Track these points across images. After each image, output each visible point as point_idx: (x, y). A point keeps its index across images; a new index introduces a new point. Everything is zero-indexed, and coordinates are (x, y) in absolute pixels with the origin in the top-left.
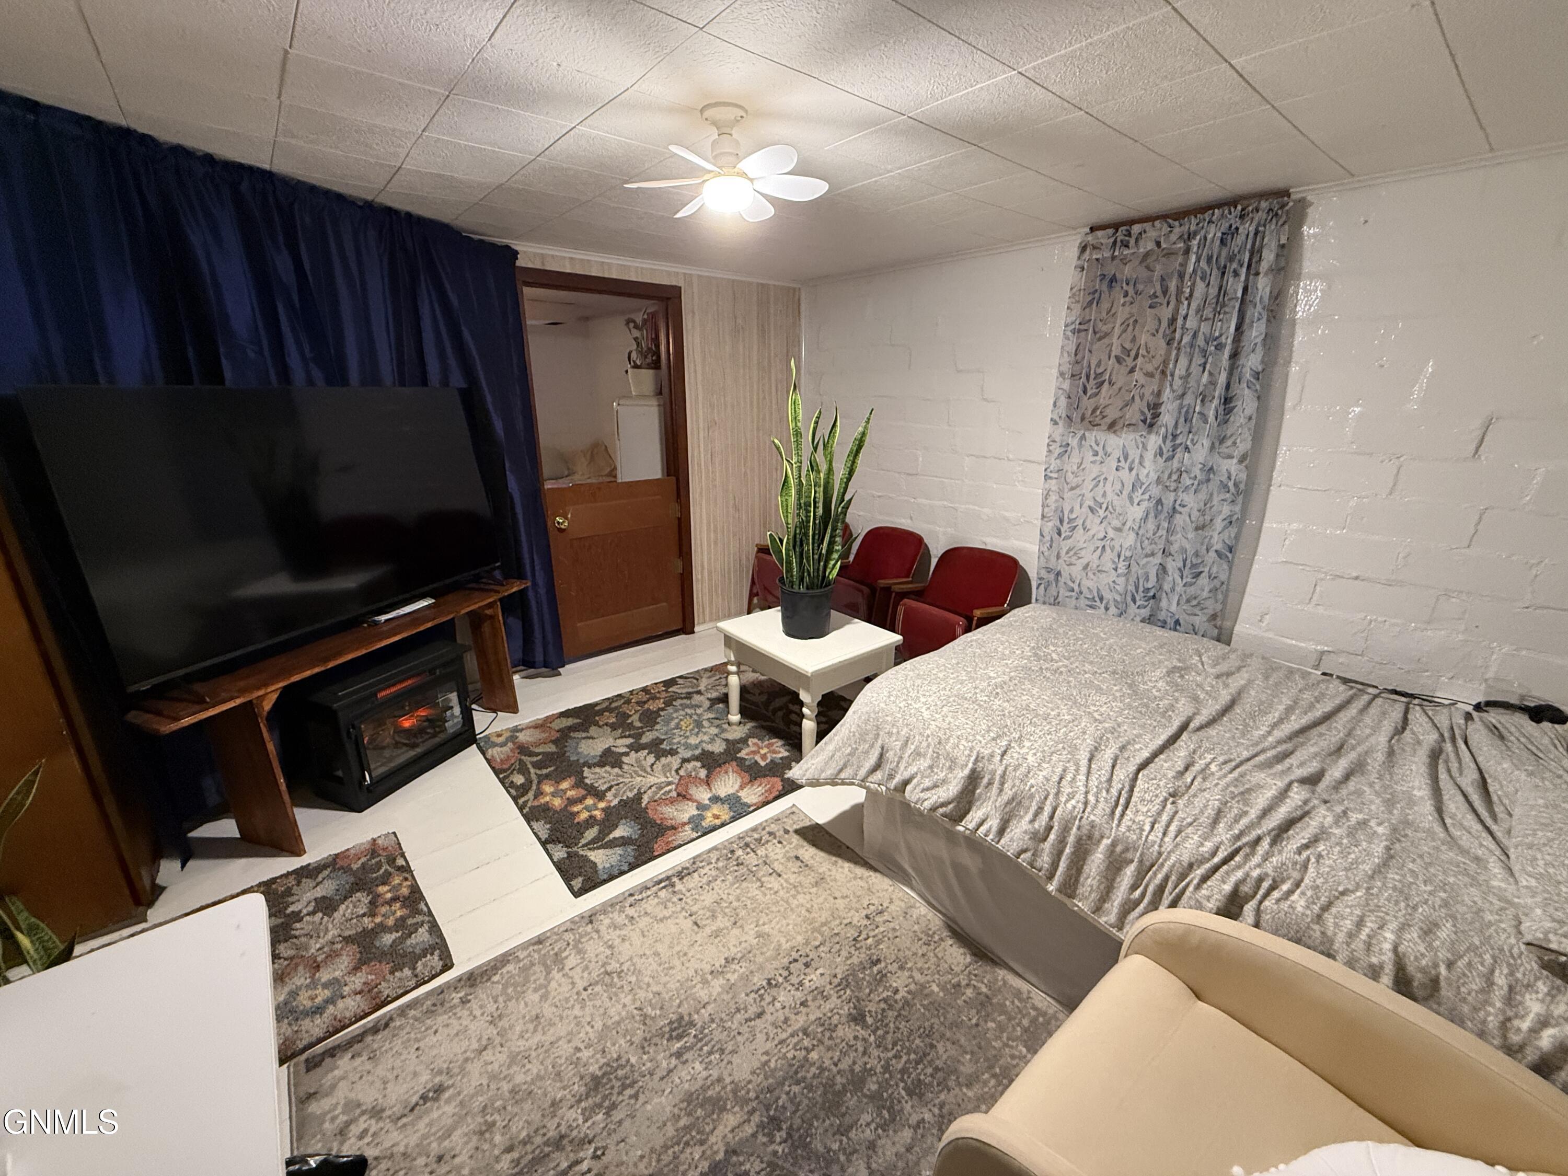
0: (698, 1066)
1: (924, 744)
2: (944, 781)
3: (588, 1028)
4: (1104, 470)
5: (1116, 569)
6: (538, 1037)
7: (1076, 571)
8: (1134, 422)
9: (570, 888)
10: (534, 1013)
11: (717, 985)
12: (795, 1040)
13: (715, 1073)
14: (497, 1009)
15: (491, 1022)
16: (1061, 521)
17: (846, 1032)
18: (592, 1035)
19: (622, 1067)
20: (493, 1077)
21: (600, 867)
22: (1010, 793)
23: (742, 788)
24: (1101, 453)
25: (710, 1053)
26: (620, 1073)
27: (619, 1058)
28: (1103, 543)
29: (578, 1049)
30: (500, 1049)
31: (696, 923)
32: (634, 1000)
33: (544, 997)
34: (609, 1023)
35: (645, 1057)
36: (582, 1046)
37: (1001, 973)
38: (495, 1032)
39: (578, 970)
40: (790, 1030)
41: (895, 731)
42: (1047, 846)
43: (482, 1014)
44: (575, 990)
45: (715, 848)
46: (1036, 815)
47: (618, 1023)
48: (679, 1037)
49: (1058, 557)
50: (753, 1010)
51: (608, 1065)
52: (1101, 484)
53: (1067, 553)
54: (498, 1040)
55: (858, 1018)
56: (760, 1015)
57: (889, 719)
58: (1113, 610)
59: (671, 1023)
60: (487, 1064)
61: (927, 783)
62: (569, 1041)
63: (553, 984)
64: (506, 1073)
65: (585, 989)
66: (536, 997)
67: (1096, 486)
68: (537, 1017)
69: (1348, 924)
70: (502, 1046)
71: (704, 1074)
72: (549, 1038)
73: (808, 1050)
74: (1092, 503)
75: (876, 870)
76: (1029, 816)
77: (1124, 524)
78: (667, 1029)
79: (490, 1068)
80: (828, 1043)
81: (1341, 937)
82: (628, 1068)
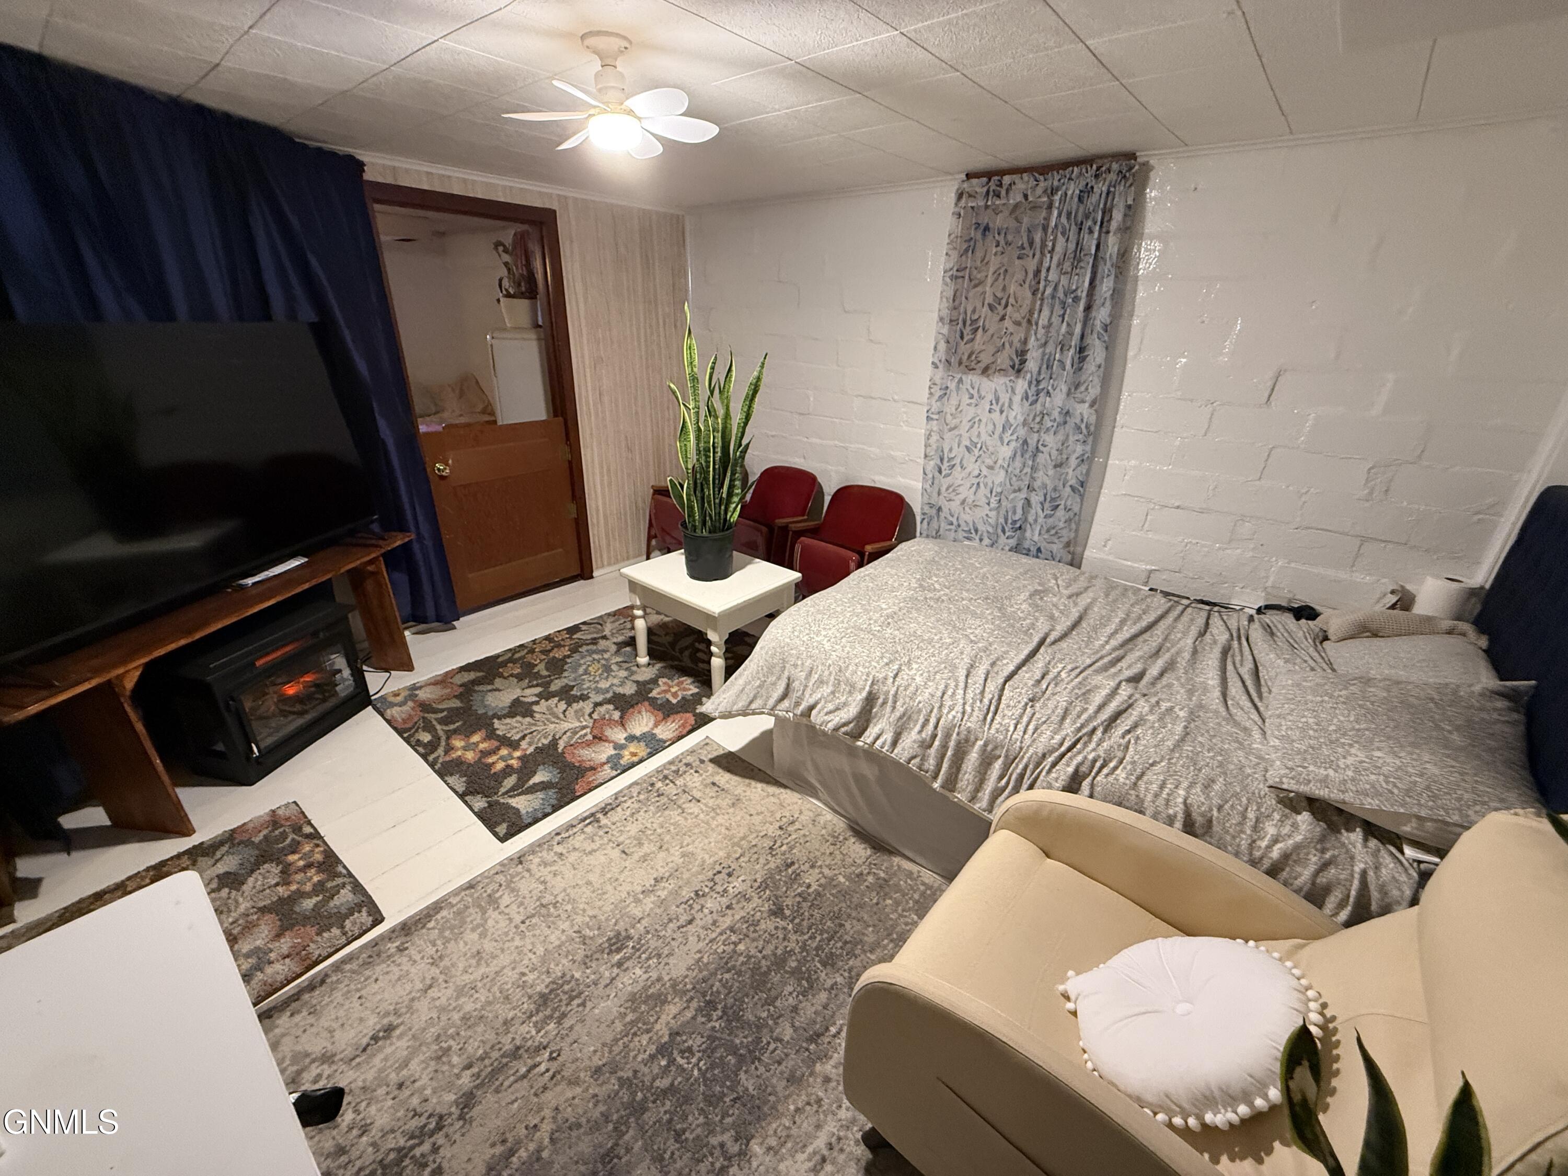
0: (638, 971)
1: (826, 673)
2: (845, 704)
3: (530, 955)
4: (979, 412)
5: (988, 504)
6: (483, 970)
7: (955, 506)
8: (1003, 367)
9: (496, 834)
10: (474, 950)
11: (649, 903)
12: (724, 937)
13: (654, 975)
14: (437, 951)
15: (432, 964)
16: (942, 460)
17: (768, 925)
18: (535, 960)
19: (569, 982)
20: (442, 1009)
21: (523, 812)
22: (902, 710)
23: (656, 725)
24: (976, 395)
25: (648, 959)
26: (566, 987)
27: (564, 975)
28: (977, 480)
29: (523, 974)
30: (445, 985)
31: (624, 852)
32: (572, 926)
33: (483, 935)
34: (551, 947)
35: (588, 971)
36: (526, 971)
37: (896, 860)
38: (438, 971)
39: (514, 907)
40: (718, 930)
41: (799, 663)
42: (933, 751)
43: (422, 958)
44: (513, 925)
45: (636, 783)
46: (924, 725)
47: (559, 946)
48: (618, 950)
49: (939, 494)
50: (684, 918)
51: (553, 982)
52: (976, 425)
53: (947, 489)
54: (442, 978)
55: (777, 912)
56: (690, 922)
57: (794, 652)
58: (987, 541)
59: (609, 939)
60: (434, 999)
61: (830, 707)
62: (513, 969)
63: (490, 923)
64: (454, 1005)
65: (523, 922)
66: (475, 936)
67: (972, 427)
68: (478, 953)
69: (1154, 787)
70: (446, 982)
71: (645, 976)
72: (493, 969)
73: (735, 944)
74: (968, 443)
75: (785, 787)
76: (918, 727)
77: (995, 463)
78: (607, 945)
79: (437, 1003)
80: (752, 935)
81: (1149, 798)
82: (573, 983)
